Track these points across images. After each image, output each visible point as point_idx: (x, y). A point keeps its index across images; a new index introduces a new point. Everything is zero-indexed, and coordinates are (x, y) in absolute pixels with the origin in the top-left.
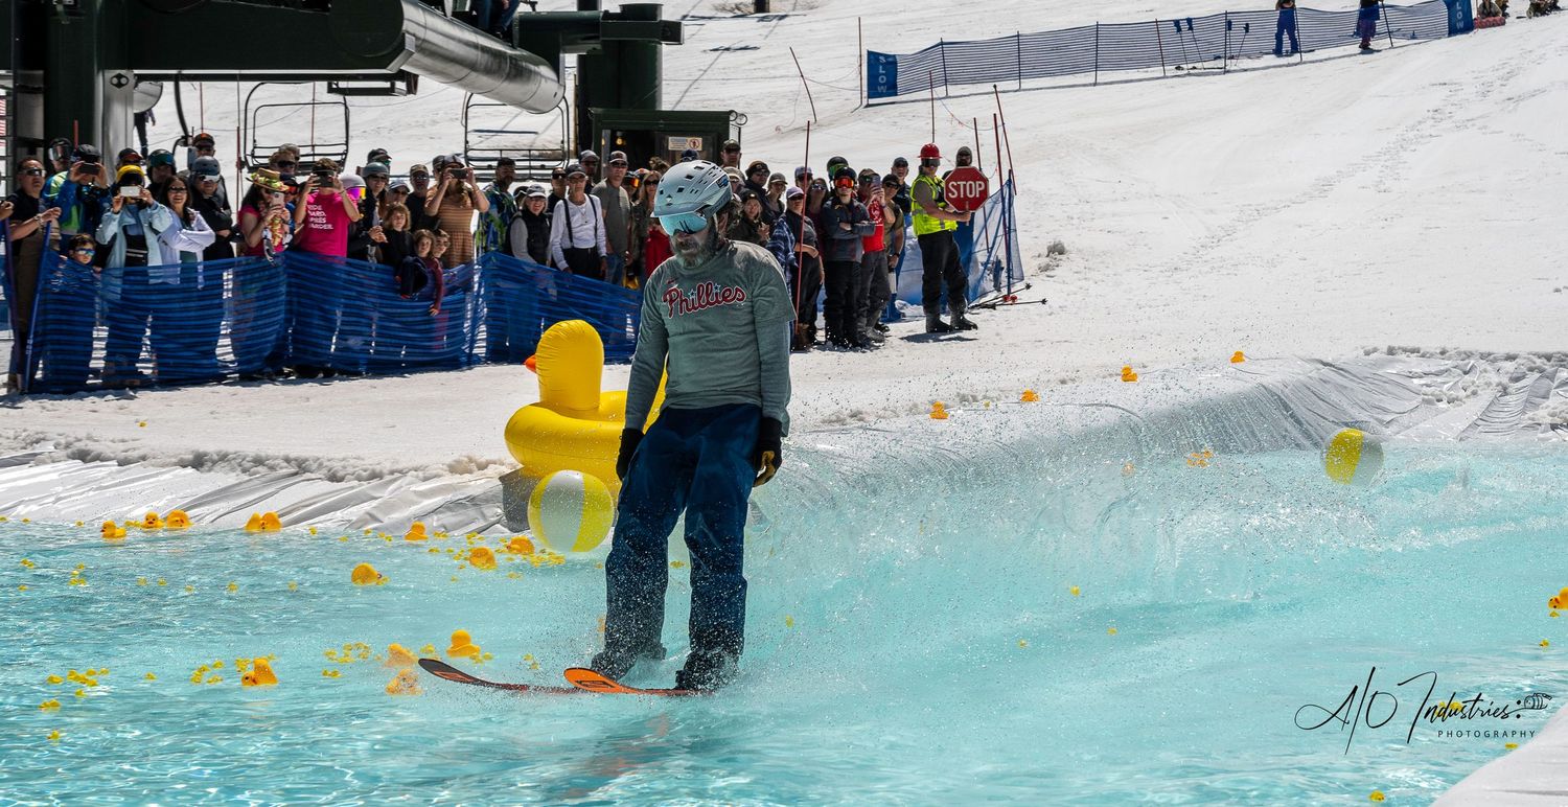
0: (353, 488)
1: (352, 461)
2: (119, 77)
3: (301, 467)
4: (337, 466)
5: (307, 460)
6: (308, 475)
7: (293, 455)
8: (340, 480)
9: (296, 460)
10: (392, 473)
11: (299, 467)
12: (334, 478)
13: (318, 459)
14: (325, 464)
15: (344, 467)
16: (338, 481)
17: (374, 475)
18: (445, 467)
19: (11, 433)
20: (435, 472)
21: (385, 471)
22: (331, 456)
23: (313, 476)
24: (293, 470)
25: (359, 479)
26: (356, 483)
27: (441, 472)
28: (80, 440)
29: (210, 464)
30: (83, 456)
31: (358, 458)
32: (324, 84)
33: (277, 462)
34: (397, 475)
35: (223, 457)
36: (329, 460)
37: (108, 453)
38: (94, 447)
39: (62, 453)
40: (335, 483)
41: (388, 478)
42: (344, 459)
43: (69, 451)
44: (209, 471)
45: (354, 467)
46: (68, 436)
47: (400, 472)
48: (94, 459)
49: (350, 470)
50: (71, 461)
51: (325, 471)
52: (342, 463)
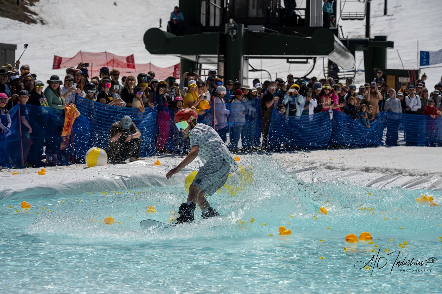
0: (420, 178)
1: (416, 171)
2: (246, 57)
4: (412, 172)
5: (401, 170)
6: (403, 174)
7: (397, 168)
9: (398, 170)
10: (430, 174)
11: (399, 172)
12: (411, 175)
13: (405, 170)
14: (407, 171)
15: (414, 172)
17: (425, 175)
19: (304, 161)
21: (428, 173)
22: (408, 169)
23: (405, 174)
24: (398, 173)
26: (420, 177)
28: (327, 163)
29: (371, 171)
30: (329, 168)
32: (286, 60)
33: (392, 170)
34: (432, 175)
35: (375, 169)
36: (408, 170)
37: (337, 166)
38: (333, 165)
39: (322, 167)
40: (412, 177)
41: (429, 175)
42: (413, 170)
43: (325, 166)
44: (371, 172)
46: (322, 162)
47: (433, 174)
48: (334, 168)
50: (326, 169)
51: (408, 173)
52: (413, 171)
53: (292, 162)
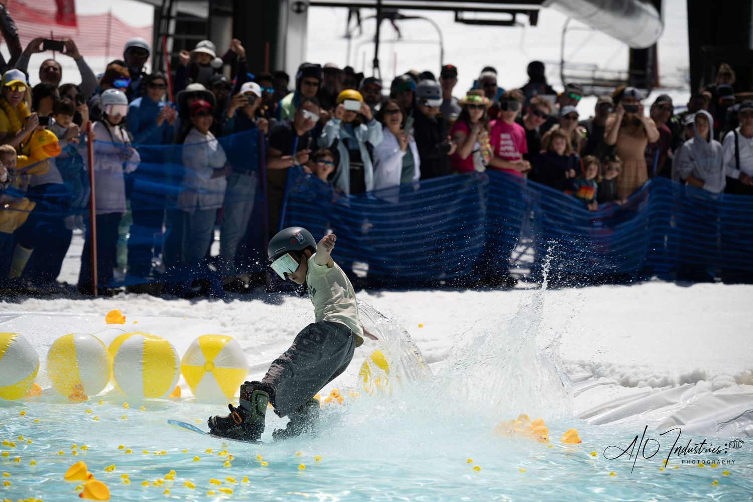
0: (648, 394)
1: (643, 369)
3: (595, 372)
4: (629, 373)
5: (599, 366)
6: (602, 380)
8: (632, 385)
9: (590, 365)
11: (593, 371)
12: (626, 383)
13: (610, 365)
14: (617, 370)
15: (636, 374)
16: (631, 387)
17: (665, 383)
18: (732, 378)
20: (722, 383)
22: (622, 363)
23: (608, 380)
24: (587, 374)
25: (653, 386)
26: (649, 389)
27: (729, 383)
31: (646, 366)
33: (573, 366)
36: (620, 367)
40: (628, 388)
42: (632, 367)
45: (645, 375)
49: (642, 377)
51: (617, 376)
52: (633, 370)
53: (284, 331)
